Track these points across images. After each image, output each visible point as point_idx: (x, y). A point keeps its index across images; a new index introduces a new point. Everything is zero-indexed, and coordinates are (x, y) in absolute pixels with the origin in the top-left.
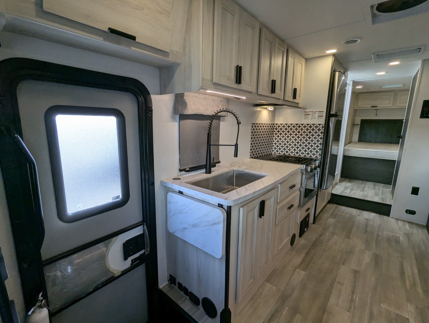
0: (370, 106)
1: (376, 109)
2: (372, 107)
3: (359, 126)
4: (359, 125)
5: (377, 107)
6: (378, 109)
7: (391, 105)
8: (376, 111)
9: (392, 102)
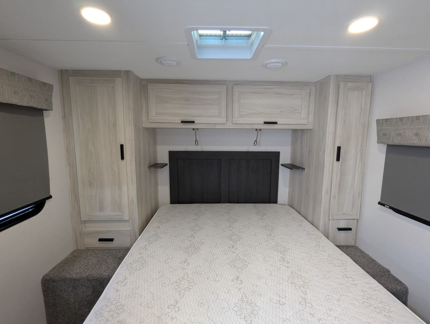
0: (178, 120)
1: (194, 129)
2: (182, 122)
3: (168, 167)
4: (167, 165)
5: (193, 122)
6: (197, 129)
7: (223, 120)
8: (194, 131)
9: (224, 114)
